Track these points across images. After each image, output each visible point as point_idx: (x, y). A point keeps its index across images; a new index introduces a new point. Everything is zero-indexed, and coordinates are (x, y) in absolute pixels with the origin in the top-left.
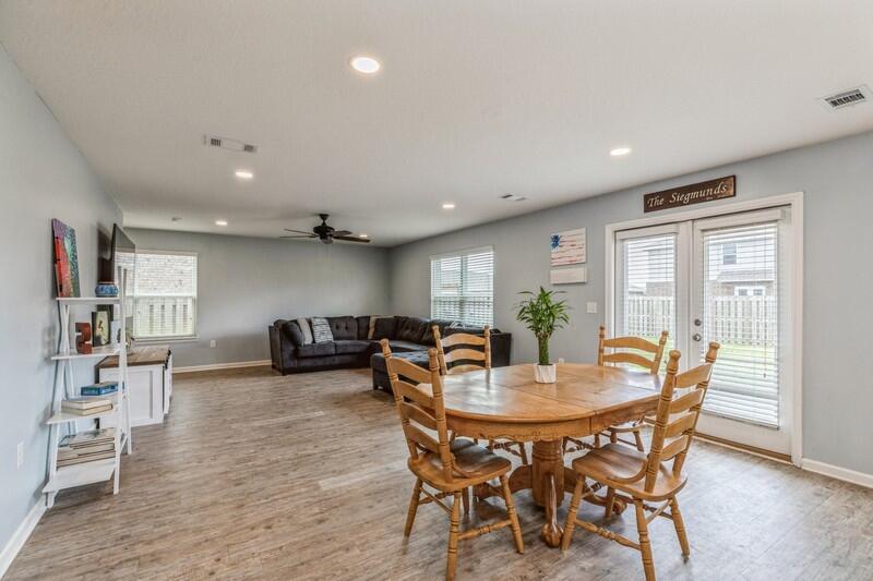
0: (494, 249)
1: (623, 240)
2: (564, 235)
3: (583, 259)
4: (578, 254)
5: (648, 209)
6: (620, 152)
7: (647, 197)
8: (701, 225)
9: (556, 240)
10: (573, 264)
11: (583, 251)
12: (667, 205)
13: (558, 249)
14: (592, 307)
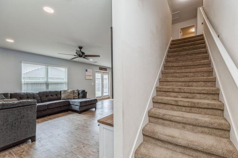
2: (88, 70)
4: (91, 74)
5: (100, 69)
7: (100, 68)
8: (104, 73)
9: (86, 70)
10: (90, 76)
13: (87, 72)
14: (93, 84)
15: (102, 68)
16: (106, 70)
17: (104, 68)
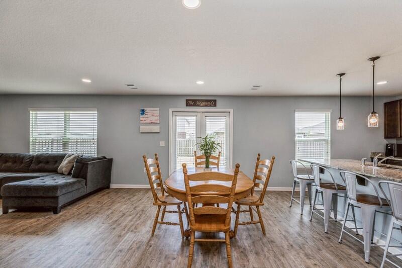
0: (98, 111)
1: (176, 116)
2: (148, 110)
3: (158, 122)
4: (156, 119)
5: (187, 105)
6: (200, 83)
7: (187, 100)
8: (206, 114)
9: (143, 112)
10: (152, 124)
11: (158, 118)
12: (194, 105)
13: (144, 116)
14: (162, 144)
15: (194, 101)
16: (215, 105)
17: (203, 101)
